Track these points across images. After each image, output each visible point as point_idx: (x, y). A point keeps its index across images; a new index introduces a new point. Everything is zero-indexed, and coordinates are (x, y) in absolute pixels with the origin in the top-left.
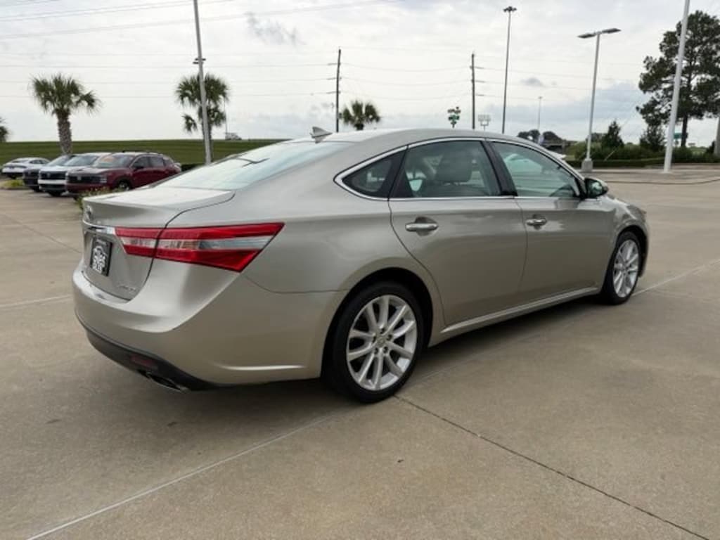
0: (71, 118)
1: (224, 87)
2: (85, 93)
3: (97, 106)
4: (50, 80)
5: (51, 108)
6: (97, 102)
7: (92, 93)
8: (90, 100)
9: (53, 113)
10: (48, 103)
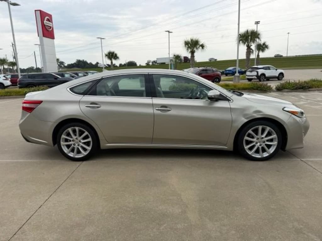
0: (195, 54)
1: (259, 34)
2: (201, 44)
3: (205, 48)
4: (190, 40)
5: (190, 50)
6: (205, 47)
7: (204, 44)
8: (202, 46)
9: (190, 52)
10: (189, 49)
